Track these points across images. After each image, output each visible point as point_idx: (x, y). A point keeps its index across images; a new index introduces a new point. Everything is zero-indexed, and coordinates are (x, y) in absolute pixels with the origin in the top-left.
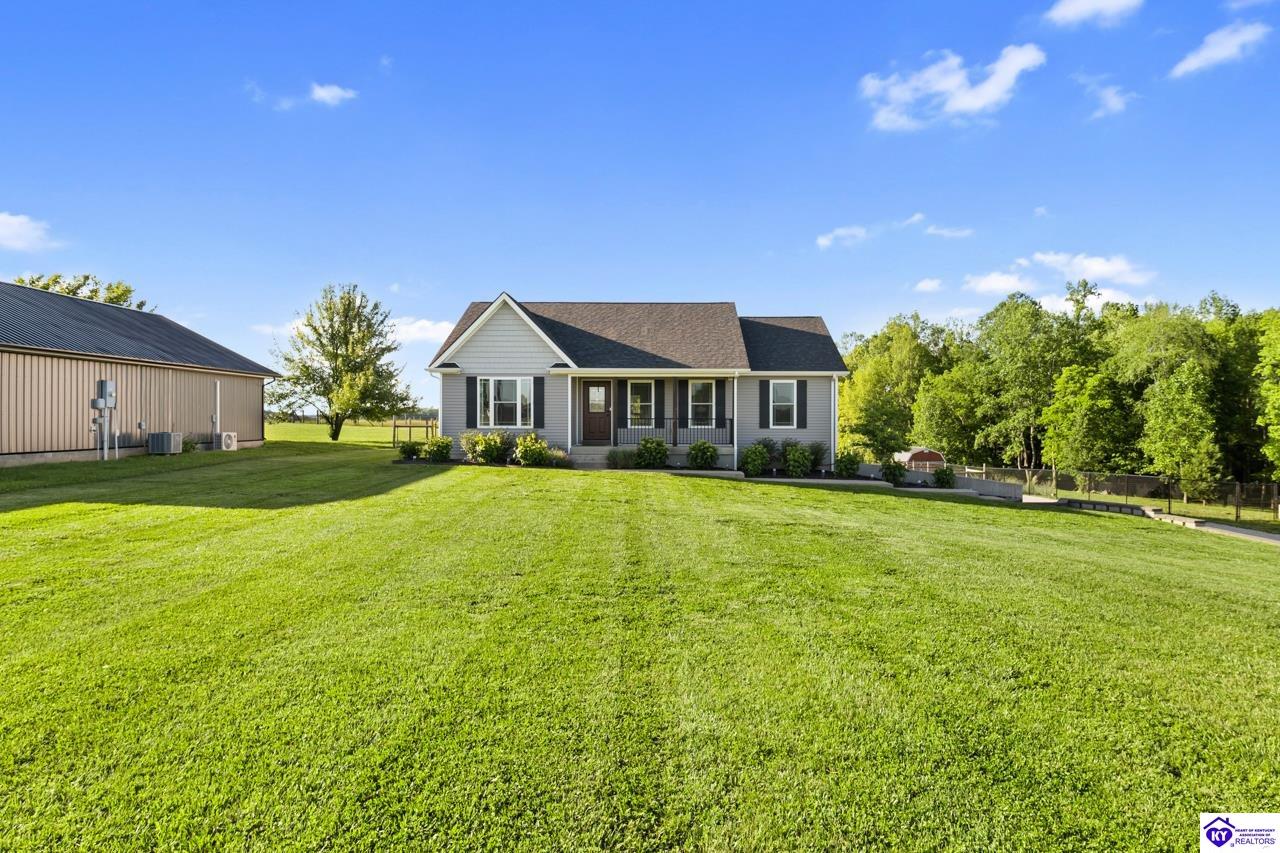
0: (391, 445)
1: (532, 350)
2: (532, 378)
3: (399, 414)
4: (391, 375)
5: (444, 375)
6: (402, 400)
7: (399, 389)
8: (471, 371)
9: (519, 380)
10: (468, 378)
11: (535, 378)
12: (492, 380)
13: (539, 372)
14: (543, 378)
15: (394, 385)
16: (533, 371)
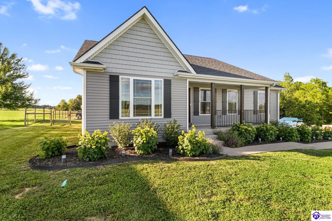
0: (23, 123)
1: (165, 58)
2: (163, 80)
3: (27, 106)
4: (22, 89)
5: (89, 72)
6: (29, 100)
7: (28, 95)
8: (114, 70)
9: (153, 80)
10: (110, 76)
11: (165, 80)
12: (132, 79)
13: (169, 76)
14: (170, 80)
15: (24, 93)
16: (163, 75)
